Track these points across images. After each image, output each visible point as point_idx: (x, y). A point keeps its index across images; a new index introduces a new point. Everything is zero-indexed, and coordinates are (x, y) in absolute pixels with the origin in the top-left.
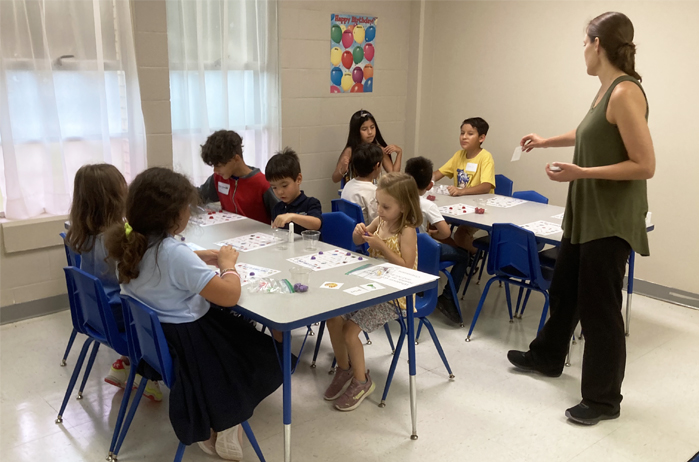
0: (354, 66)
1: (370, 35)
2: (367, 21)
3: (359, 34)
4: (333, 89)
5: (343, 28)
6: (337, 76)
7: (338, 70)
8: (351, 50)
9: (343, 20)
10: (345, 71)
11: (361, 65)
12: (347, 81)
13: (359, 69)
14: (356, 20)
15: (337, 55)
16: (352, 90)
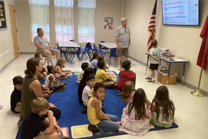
2: (111, 18)
5: (107, 19)
7: (106, 26)
13: (110, 26)
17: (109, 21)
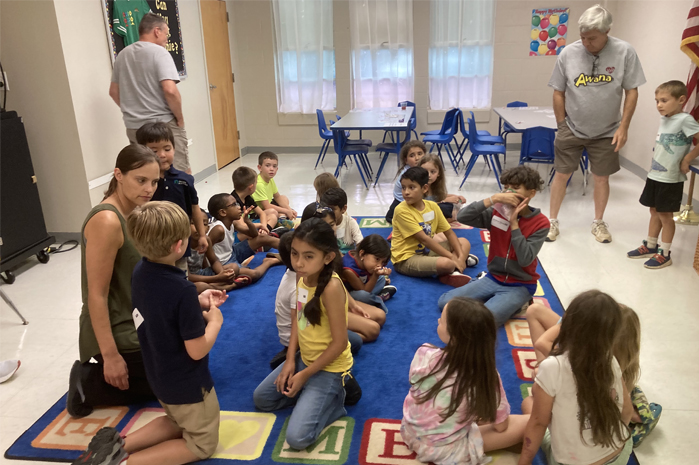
0: (549, 39)
1: (563, 20)
2: (561, 11)
3: (554, 20)
4: (531, 54)
5: (542, 17)
6: (535, 46)
7: (536, 42)
8: (547, 30)
9: (540, 12)
10: (541, 42)
11: (555, 39)
12: (543, 48)
13: (553, 41)
14: (551, 12)
15: (535, 34)
16: (547, 54)
17: (551, 22)
